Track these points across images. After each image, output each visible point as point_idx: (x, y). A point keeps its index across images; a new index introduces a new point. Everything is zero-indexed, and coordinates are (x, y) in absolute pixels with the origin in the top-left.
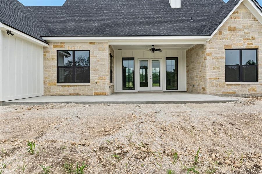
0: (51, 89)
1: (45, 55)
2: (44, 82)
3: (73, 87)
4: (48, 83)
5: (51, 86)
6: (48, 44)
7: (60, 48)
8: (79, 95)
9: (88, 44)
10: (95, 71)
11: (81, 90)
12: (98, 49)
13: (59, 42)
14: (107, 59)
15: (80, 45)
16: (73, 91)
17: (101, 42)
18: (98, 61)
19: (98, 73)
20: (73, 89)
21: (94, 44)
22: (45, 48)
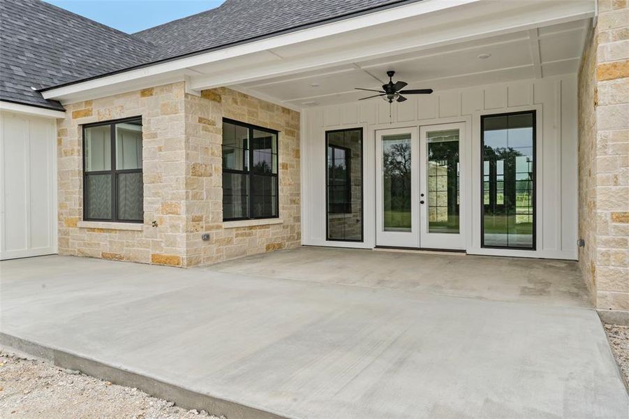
0: (70, 237)
1: (60, 142)
2: (59, 217)
3: (107, 234)
4: (65, 218)
5: (71, 228)
6: (64, 111)
7: (84, 118)
8: (120, 259)
9: (139, 95)
10: (153, 183)
11: (125, 244)
12: (159, 111)
13: (82, 102)
14: (180, 141)
15: (121, 101)
16: (108, 246)
17: (167, 85)
18: (161, 151)
19: (160, 191)
20: (108, 239)
21: (151, 95)
22: (59, 121)
